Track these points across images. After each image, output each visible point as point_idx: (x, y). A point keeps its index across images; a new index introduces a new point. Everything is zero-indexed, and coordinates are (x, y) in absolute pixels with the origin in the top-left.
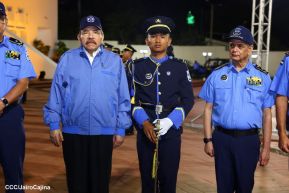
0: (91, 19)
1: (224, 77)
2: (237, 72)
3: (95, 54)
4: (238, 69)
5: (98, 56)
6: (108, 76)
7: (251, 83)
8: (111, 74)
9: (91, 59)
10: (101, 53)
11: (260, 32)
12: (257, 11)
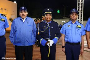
0: (23, 8)
1: (68, 26)
2: (73, 24)
3: (25, 19)
4: (73, 23)
5: (26, 20)
6: (30, 26)
7: (78, 27)
8: (31, 25)
9: (24, 21)
10: (27, 19)
11: (80, 14)
12: (79, 7)
